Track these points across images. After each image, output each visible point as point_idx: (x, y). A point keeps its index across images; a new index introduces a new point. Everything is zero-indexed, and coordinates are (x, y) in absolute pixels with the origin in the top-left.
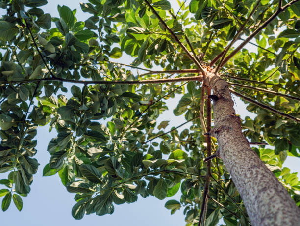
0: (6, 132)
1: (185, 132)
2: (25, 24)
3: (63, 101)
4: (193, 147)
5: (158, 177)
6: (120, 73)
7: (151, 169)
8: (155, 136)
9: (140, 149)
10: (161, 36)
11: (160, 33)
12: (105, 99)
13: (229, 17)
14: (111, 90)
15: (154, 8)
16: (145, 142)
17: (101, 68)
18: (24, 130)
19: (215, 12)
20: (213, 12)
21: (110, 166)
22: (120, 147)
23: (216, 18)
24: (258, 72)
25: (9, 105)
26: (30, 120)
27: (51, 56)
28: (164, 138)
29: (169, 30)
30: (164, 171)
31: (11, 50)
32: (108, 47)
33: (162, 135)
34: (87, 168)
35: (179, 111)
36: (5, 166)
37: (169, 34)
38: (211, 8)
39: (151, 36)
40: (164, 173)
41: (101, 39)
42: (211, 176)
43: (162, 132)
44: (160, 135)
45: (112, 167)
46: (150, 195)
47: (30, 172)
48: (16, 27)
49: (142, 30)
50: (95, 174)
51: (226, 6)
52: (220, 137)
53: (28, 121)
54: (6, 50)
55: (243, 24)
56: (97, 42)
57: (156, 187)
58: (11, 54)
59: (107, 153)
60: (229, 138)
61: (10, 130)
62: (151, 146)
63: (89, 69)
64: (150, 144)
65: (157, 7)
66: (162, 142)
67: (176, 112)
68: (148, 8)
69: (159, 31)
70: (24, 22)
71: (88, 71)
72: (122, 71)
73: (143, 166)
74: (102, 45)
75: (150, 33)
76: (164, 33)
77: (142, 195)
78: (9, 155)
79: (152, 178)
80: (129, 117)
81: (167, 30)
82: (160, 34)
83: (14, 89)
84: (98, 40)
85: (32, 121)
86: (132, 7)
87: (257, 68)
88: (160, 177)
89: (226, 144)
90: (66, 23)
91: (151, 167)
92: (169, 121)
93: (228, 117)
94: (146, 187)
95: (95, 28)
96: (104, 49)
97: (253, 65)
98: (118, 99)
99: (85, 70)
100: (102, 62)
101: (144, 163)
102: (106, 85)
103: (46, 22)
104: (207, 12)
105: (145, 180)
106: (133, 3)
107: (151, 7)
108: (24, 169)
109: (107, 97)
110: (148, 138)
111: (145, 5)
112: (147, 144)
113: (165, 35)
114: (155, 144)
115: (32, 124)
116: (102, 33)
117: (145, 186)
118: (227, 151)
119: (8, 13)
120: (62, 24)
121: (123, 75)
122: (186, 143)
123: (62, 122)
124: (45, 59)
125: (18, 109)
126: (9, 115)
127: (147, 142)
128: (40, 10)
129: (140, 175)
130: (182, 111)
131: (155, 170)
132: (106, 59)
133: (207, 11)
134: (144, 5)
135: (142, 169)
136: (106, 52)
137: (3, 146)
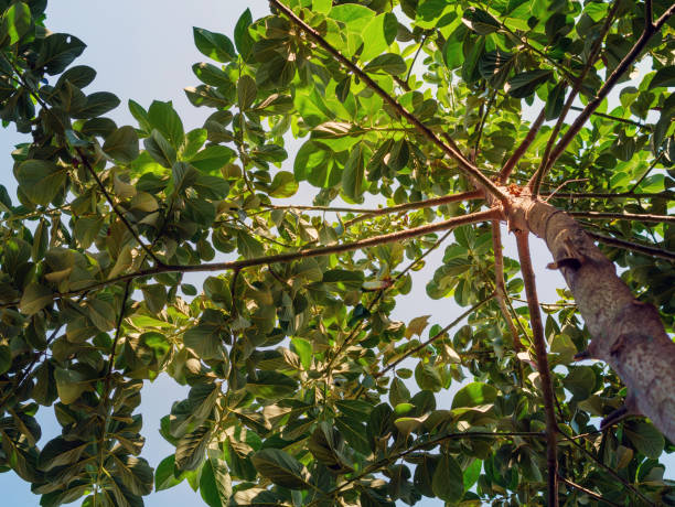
0: (71, 407)
1: (465, 334)
2: (79, 158)
3: (178, 311)
4: (489, 364)
5: (436, 451)
6: (302, 228)
7: (415, 437)
8: (402, 356)
9: (371, 390)
10: (391, 134)
11: (387, 126)
12: (286, 295)
13: (541, 67)
14: (296, 272)
15: (368, 74)
16: (380, 371)
17: (256, 224)
18: (111, 397)
19: (507, 60)
20: (503, 61)
21: (322, 445)
22: (328, 393)
23: (512, 74)
24: (602, 171)
25: (71, 344)
26: (121, 372)
27: (148, 219)
28: (421, 356)
29: (409, 117)
30: (449, 436)
31: (49, 219)
32: (263, 174)
33: (417, 349)
34: (269, 458)
35: (439, 288)
36: (75, 485)
37: (408, 126)
38: (495, 52)
39: (366, 137)
40: (449, 441)
41: (246, 161)
42: (557, 430)
43: (415, 342)
44: (413, 351)
45: (327, 447)
46: (424, 497)
47: (135, 491)
48: (61, 168)
49: (345, 127)
50: (288, 467)
51: (530, 42)
52: (627, 365)
53: (117, 375)
54: (38, 222)
55: (577, 76)
56: (237, 167)
57: (435, 476)
58: (50, 229)
59: (302, 413)
60: (656, 366)
61: (78, 402)
62: (395, 379)
63: (232, 230)
64: (390, 374)
65: (373, 72)
66: (420, 367)
67: (434, 291)
68: (353, 77)
69: (383, 122)
70: (74, 155)
71: (229, 237)
72: (304, 223)
73: (396, 433)
74: (250, 173)
75: (364, 132)
76: (398, 125)
77: (404, 500)
78: (82, 459)
79: (422, 456)
80: (341, 322)
81: (403, 119)
82: (389, 130)
83: (74, 305)
84: (238, 162)
85: (124, 374)
86: (313, 80)
87: (597, 162)
88: (441, 450)
89: (653, 381)
90: (166, 138)
91: (415, 432)
92: (428, 317)
93: (629, 310)
94: (411, 480)
95: (228, 137)
96: (255, 180)
97: (587, 156)
98: (315, 289)
99: (221, 235)
100: (255, 211)
101: (398, 426)
102: (283, 265)
103: (125, 146)
104: (491, 63)
105: (405, 463)
106: (314, 72)
107: (361, 75)
108: (121, 487)
109: (289, 290)
110: (385, 362)
111: (348, 72)
112: (386, 375)
113: (401, 130)
114: (405, 373)
115: (127, 380)
116: (246, 146)
117: (409, 476)
118: (665, 400)
119: (36, 141)
120: (159, 143)
121: (308, 231)
122: (471, 357)
123: (195, 364)
124: (134, 227)
125: (90, 351)
126: (73, 368)
127: (384, 372)
128: (108, 121)
129: (392, 455)
130: (448, 286)
131: (424, 438)
132: (264, 202)
133: (489, 60)
134: (344, 72)
135: (395, 439)
136: (262, 185)
137: (68, 440)
